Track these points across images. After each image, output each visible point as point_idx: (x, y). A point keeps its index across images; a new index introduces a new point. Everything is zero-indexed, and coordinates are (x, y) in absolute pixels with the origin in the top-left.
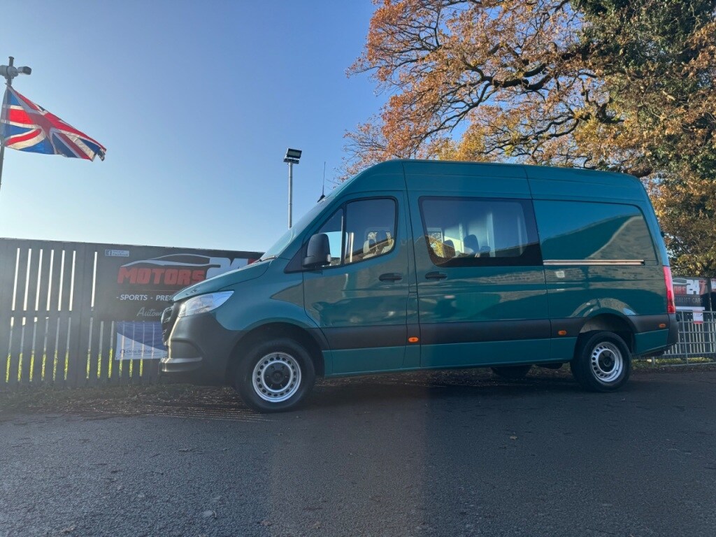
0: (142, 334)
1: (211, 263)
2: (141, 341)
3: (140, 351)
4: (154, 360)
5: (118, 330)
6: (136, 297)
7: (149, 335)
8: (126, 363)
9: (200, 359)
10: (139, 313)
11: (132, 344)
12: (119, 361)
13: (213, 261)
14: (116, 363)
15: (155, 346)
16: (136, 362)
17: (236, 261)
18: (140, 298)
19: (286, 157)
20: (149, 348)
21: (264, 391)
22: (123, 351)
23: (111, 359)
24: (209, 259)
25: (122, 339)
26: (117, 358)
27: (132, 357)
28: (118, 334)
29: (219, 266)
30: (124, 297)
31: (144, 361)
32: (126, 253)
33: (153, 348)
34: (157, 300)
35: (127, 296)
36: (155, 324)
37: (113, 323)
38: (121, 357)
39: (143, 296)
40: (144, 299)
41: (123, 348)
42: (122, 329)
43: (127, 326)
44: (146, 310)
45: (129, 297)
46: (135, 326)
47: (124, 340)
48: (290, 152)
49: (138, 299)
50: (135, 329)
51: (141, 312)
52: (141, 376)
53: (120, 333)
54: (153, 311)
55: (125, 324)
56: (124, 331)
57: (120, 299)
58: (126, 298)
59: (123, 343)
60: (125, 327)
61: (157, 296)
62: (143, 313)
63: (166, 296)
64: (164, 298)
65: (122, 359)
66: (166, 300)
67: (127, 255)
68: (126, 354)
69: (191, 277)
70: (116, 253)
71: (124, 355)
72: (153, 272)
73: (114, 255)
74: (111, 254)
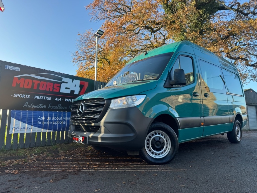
0: (26, 117)
1: (63, 81)
2: (25, 122)
3: (24, 128)
4: (33, 133)
5: (11, 115)
6: (23, 96)
7: (30, 119)
8: (16, 135)
10: (25, 105)
11: (20, 124)
12: (11, 134)
13: (64, 79)
14: (9, 136)
15: (34, 125)
16: (22, 135)
17: (75, 80)
18: (25, 96)
19: (96, 33)
20: (30, 126)
21: (153, 153)
22: (14, 128)
23: (6, 133)
24: (62, 78)
25: (14, 121)
26: (10, 132)
27: (19, 132)
28: (11, 118)
29: (67, 83)
30: (16, 95)
31: (26, 133)
32: (18, 69)
33: (32, 126)
34: (35, 98)
35: (18, 95)
36: (33, 113)
37: (8, 110)
38: (13, 132)
39: (27, 96)
40: (28, 98)
41: (14, 126)
42: (14, 115)
43: (17, 113)
44: (29, 104)
45: (19, 95)
46: (22, 113)
47: (15, 121)
48: (99, 31)
49: (24, 97)
50: (22, 115)
51: (26, 105)
52: (24, 144)
53: (12, 117)
54: (32, 105)
55: (16, 112)
56: (15, 116)
57: (14, 96)
58: (17, 96)
59: (14, 123)
60: (16, 114)
61: (35, 96)
62: (27, 106)
63: (40, 97)
64: (39, 98)
65: (13, 133)
66: (40, 99)
67: (19, 70)
68: (16, 130)
69: (53, 87)
70: (12, 68)
71: (14, 131)
72: (33, 82)
73: (11, 69)
74: (8, 68)
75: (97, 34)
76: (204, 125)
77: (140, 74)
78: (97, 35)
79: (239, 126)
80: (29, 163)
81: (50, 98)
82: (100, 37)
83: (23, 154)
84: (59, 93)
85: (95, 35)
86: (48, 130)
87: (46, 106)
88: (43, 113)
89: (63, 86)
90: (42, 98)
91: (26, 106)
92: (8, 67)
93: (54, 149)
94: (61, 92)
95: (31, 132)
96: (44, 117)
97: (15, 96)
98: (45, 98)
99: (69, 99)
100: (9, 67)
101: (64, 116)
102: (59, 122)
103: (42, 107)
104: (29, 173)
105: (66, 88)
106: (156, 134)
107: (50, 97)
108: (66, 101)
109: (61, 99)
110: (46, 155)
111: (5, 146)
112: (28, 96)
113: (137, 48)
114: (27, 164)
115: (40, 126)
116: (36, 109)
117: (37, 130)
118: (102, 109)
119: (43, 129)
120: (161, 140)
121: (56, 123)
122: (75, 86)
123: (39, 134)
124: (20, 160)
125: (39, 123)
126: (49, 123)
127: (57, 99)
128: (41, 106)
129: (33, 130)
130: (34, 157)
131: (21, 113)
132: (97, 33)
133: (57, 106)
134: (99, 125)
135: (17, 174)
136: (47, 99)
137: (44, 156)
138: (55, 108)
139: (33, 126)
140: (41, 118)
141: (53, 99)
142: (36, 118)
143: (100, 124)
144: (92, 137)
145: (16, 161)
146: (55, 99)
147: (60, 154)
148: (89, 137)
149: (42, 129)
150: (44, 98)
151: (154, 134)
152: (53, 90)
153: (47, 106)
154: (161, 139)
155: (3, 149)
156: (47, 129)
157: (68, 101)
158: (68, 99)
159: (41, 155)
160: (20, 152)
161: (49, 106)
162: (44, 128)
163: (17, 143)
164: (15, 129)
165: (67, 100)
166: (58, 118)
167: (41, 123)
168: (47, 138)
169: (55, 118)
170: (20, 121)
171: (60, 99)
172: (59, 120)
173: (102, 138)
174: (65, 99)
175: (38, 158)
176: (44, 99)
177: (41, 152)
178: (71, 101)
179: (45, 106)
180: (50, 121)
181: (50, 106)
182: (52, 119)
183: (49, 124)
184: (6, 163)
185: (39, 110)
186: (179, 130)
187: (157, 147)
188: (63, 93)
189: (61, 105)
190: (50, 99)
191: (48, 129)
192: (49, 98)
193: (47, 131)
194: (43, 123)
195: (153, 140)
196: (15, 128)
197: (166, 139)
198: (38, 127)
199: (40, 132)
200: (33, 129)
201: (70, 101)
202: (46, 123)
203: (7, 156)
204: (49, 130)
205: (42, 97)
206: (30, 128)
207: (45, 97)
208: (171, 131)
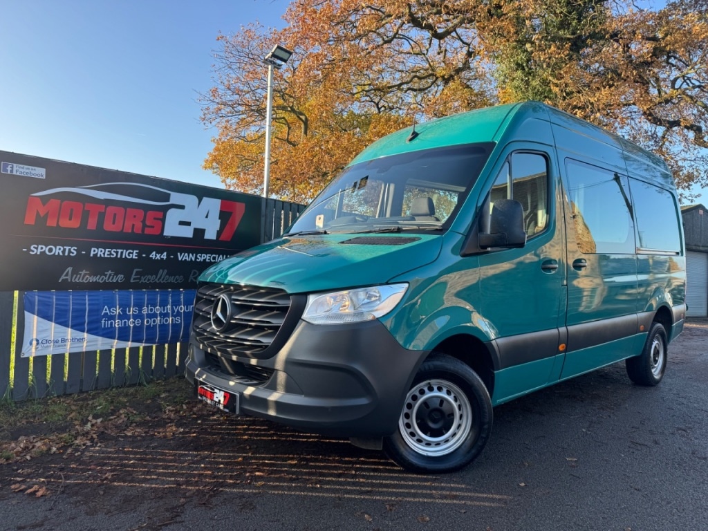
0: (67, 311)
1: (172, 201)
2: (65, 324)
3: (64, 340)
4: (88, 353)
5: (25, 306)
6: (58, 250)
7: (79, 314)
8: (40, 360)
9: (363, 401)
10: (63, 277)
11: (51, 329)
12: (28, 359)
13: (176, 198)
14: (22, 363)
15: (89, 332)
16: (58, 359)
18: (64, 251)
19: (268, 56)
20: (79, 334)
21: (419, 441)
22: (34, 342)
23: (13, 356)
24: (170, 194)
25: (33, 321)
26: (25, 354)
27: (50, 352)
28: (26, 313)
29: (182, 207)
31: (70, 354)
32: (40, 172)
33: (86, 335)
34: (91, 255)
35: (42, 248)
36: (89, 296)
37: (16, 293)
38: (31, 353)
39: (70, 250)
40: (71, 254)
41: (35, 337)
42: (32, 304)
43: (41, 298)
44: (75, 272)
45: (46, 249)
46: (56, 299)
47: (38, 322)
48: (278, 50)
49: (61, 254)
50: (56, 304)
51: (67, 275)
52: (65, 382)
53: (29, 311)
54: (85, 275)
55: (38, 296)
56: (36, 308)
57: (31, 253)
58: (39, 250)
59: (35, 328)
60: (39, 301)
61: (93, 249)
62: (69, 277)
63: (107, 250)
64: (104, 254)
65: (34, 355)
66: (106, 256)
67: (42, 176)
68: (39, 346)
69: (144, 222)
70: (23, 170)
71: (36, 348)
72: (85, 209)
73: (18, 174)
74: (12, 171)
75: (272, 59)
76: (566, 351)
77: (392, 187)
78: (271, 62)
79: (660, 339)
80: (77, 450)
81: (135, 254)
82: (281, 65)
83: (62, 415)
84: (162, 238)
85: (267, 60)
86: (130, 343)
87: (122, 276)
88: (117, 296)
89: (173, 217)
90: (111, 254)
91: (67, 279)
92: (9, 169)
93: (147, 399)
94: (165, 234)
95: (84, 350)
96: (119, 308)
97: (35, 250)
98: (122, 253)
99: (191, 255)
100: (12, 168)
101: (176, 303)
102: (160, 320)
103: (113, 278)
104: (76, 494)
105: (182, 223)
106: (431, 389)
107: (135, 251)
108: (180, 259)
109: (165, 253)
110: (126, 419)
111: (12, 391)
112: (72, 250)
113: (387, 79)
114: (72, 454)
115: (109, 334)
116: (94, 287)
117: (100, 343)
118: (280, 322)
119: (118, 339)
120: (445, 406)
121: (154, 322)
122: (207, 217)
123: (106, 354)
124: (55, 437)
125: (105, 323)
126: (134, 322)
127: (156, 256)
128: (110, 277)
129: (89, 344)
130: (92, 425)
131: (54, 300)
132: (270, 54)
133: (154, 276)
134: (271, 367)
135: (42, 496)
136: (128, 257)
137: (121, 421)
138: (149, 280)
139: (87, 332)
140: (110, 311)
141: (144, 255)
142: (95, 312)
143: (274, 363)
144: (251, 396)
145: (41, 439)
146: (151, 256)
147: (165, 416)
148: (242, 395)
149: (113, 340)
150: (117, 253)
151: (426, 389)
152: (143, 231)
153: (128, 277)
154: (445, 403)
155: (6, 400)
156: (128, 341)
157: (185, 260)
158: (186, 254)
159: (112, 417)
160: (54, 412)
161: (133, 276)
162: (120, 338)
163: (46, 380)
164: (38, 344)
165: (184, 258)
166: (158, 310)
167: (111, 323)
168: (129, 364)
169: (151, 310)
170: (51, 320)
171: (164, 256)
172: (161, 314)
173: (279, 406)
174: (179, 254)
175: (102, 429)
176: (119, 256)
177: (112, 408)
178: (196, 258)
179: (120, 278)
180: (135, 317)
181: (136, 274)
182: (140, 310)
183: (135, 327)
184: (13, 449)
185: (103, 289)
186: (495, 372)
187: (432, 425)
188: (173, 238)
189: (166, 271)
190: (134, 257)
191: (131, 339)
192: (132, 253)
193: (129, 345)
194: (117, 324)
195: (423, 405)
196: (37, 340)
197: (458, 403)
198: (103, 336)
199: (109, 348)
200: (90, 342)
201: (193, 259)
202: (125, 322)
203: (19, 424)
204: (133, 341)
205: (112, 252)
206: (81, 340)
207: (120, 251)
208: (476, 383)
